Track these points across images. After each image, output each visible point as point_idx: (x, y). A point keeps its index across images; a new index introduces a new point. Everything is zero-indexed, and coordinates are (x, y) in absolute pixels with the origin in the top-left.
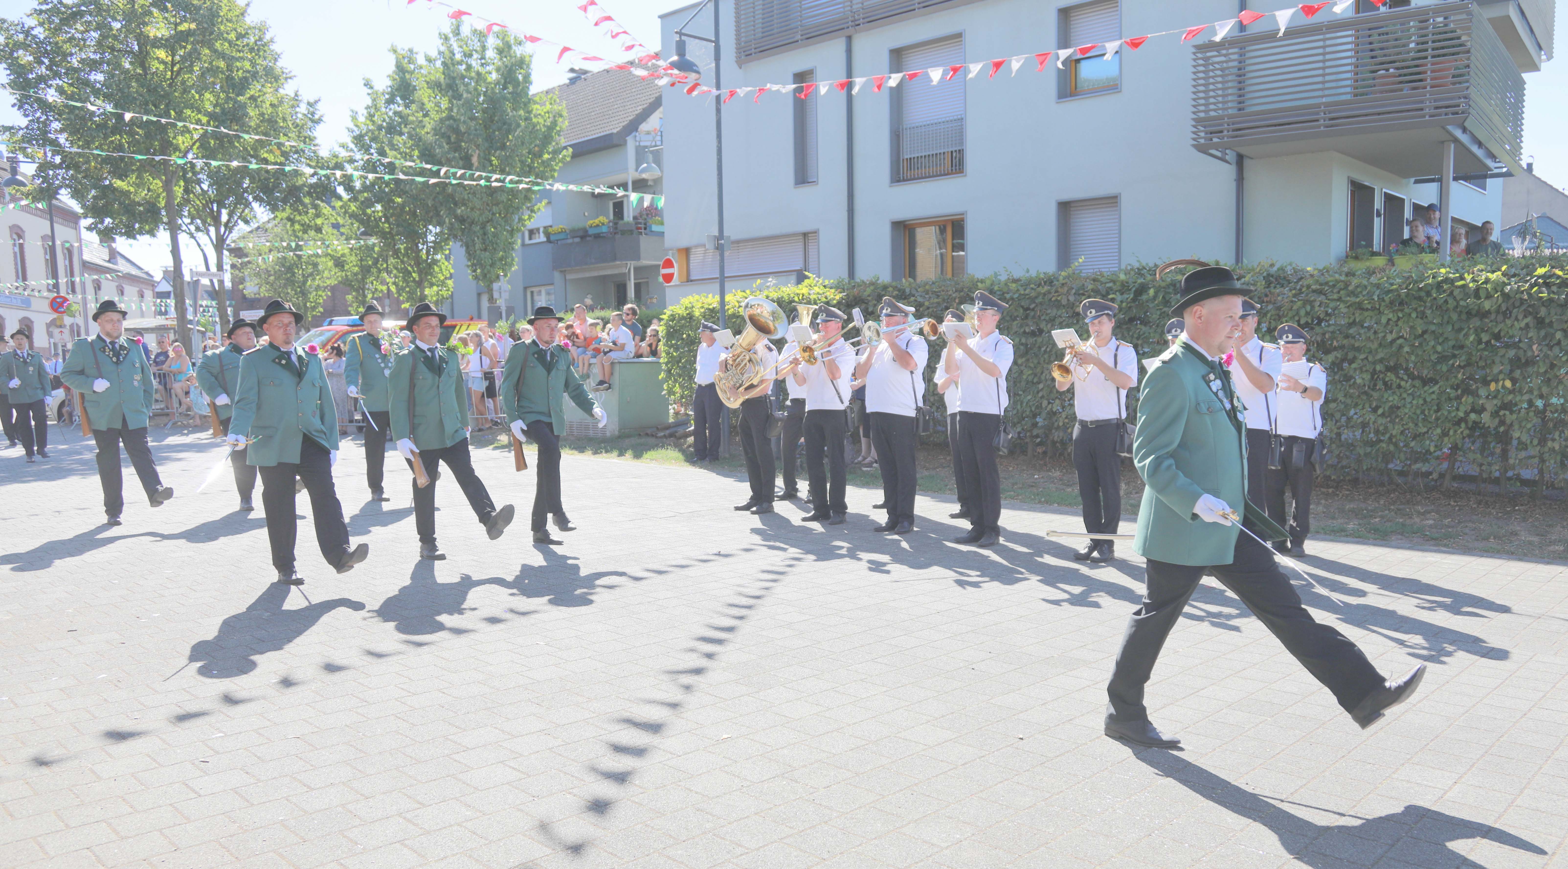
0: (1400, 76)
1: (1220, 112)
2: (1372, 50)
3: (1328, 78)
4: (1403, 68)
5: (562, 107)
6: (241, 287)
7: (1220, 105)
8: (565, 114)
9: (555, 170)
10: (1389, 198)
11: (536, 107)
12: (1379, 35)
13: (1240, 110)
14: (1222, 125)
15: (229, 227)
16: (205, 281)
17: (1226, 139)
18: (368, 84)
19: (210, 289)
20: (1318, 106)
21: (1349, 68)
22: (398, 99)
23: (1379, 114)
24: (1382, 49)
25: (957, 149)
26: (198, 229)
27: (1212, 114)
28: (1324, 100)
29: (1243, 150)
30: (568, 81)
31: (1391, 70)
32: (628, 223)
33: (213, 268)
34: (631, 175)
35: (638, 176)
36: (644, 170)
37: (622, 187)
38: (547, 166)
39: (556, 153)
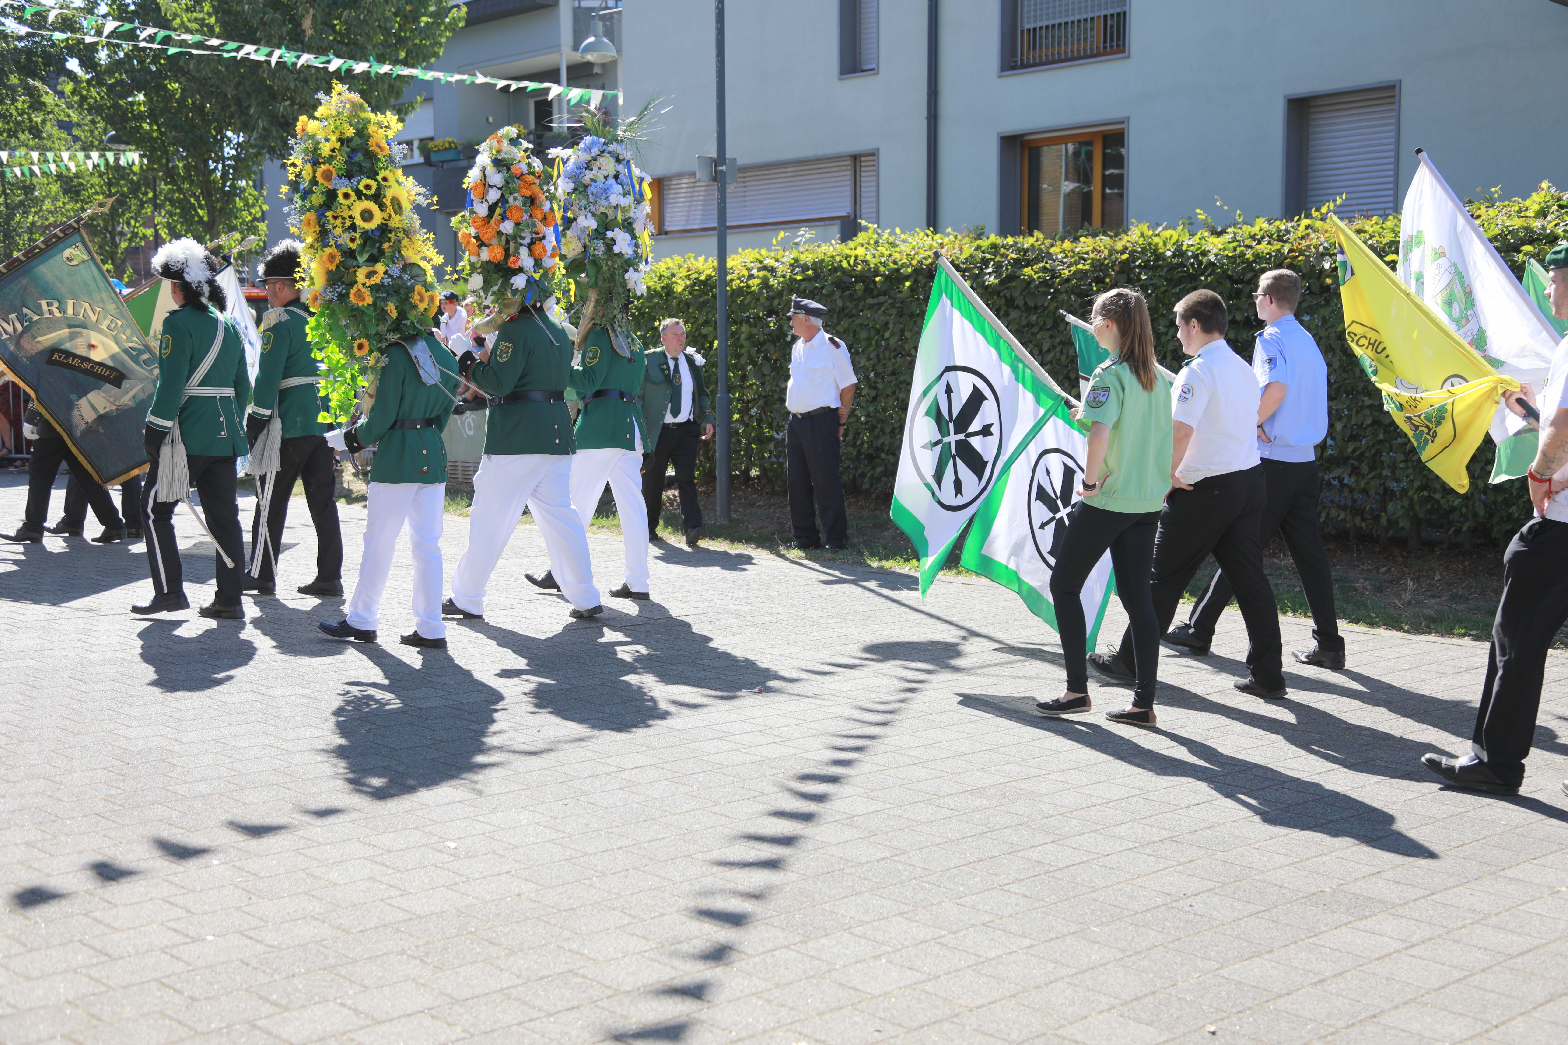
25: (1115, 11)
34: (566, 56)
35: (578, 57)
36: (590, 48)
37: (552, 75)
38: (427, 37)
39: (442, 12)
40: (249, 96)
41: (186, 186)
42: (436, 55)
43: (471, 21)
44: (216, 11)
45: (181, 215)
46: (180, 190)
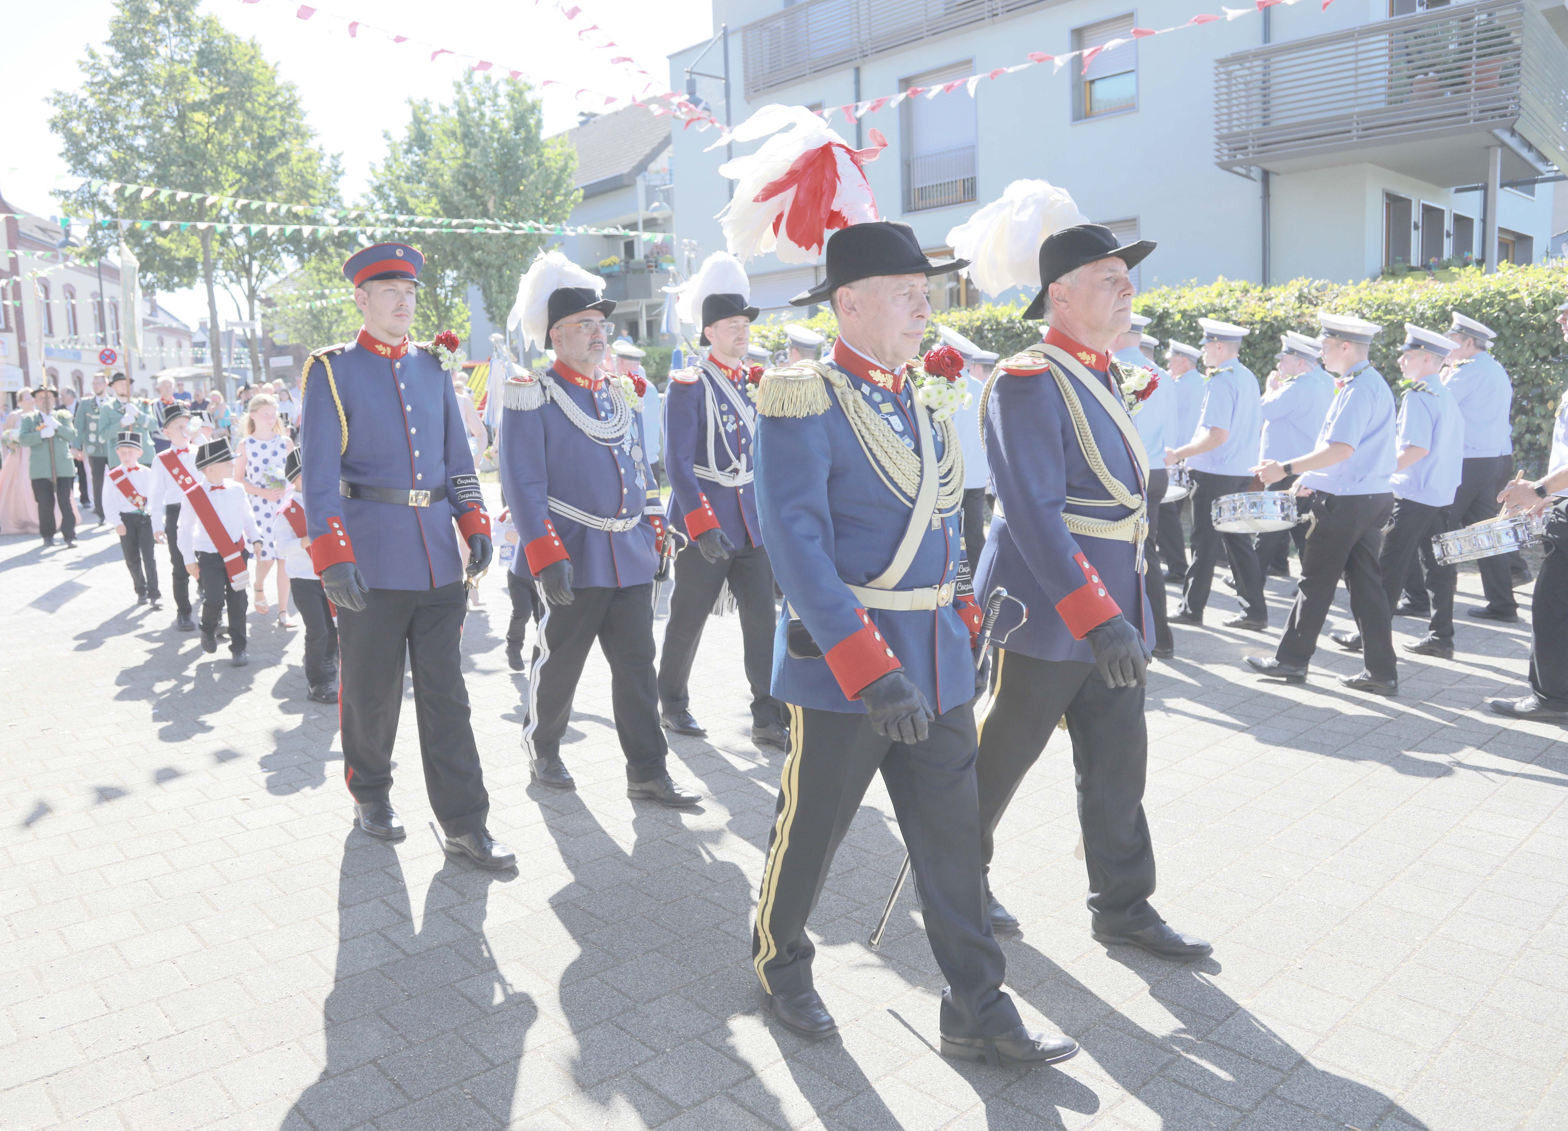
0: (1440, 79)
1: (1244, 127)
2: (1408, 55)
3: (1360, 86)
4: (1444, 71)
5: (572, 149)
6: (270, 335)
7: (1244, 121)
8: (576, 156)
9: (567, 212)
10: (1428, 210)
11: (547, 152)
12: (1416, 38)
13: (1265, 124)
14: (1246, 141)
15: (261, 277)
16: (238, 331)
17: (1251, 155)
18: (386, 136)
19: (243, 338)
20: (1350, 116)
21: (1383, 75)
22: (415, 149)
23: (1417, 121)
24: (1419, 52)
25: (970, 176)
26: (231, 281)
27: (1236, 130)
28: (1357, 109)
29: (1268, 166)
30: (578, 125)
31: (1431, 74)
32: (639, 263)
33: (246, 318)
34: (641, 215)
35: (649, 215)
36: (655, 209)
37: (633, 226)
38: (560, 208)
39: (567, 195)
40: (459, 249)
41: (424, 304)
42: (565, 219)
43: (585, 197)
44: (440, 202)
45: (424, 321)
46: (422, 307)
